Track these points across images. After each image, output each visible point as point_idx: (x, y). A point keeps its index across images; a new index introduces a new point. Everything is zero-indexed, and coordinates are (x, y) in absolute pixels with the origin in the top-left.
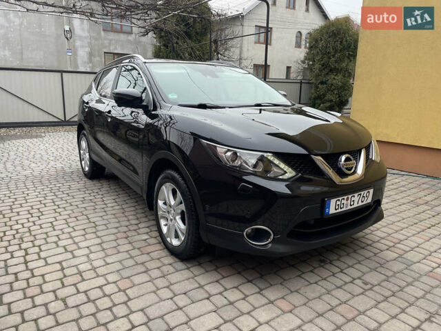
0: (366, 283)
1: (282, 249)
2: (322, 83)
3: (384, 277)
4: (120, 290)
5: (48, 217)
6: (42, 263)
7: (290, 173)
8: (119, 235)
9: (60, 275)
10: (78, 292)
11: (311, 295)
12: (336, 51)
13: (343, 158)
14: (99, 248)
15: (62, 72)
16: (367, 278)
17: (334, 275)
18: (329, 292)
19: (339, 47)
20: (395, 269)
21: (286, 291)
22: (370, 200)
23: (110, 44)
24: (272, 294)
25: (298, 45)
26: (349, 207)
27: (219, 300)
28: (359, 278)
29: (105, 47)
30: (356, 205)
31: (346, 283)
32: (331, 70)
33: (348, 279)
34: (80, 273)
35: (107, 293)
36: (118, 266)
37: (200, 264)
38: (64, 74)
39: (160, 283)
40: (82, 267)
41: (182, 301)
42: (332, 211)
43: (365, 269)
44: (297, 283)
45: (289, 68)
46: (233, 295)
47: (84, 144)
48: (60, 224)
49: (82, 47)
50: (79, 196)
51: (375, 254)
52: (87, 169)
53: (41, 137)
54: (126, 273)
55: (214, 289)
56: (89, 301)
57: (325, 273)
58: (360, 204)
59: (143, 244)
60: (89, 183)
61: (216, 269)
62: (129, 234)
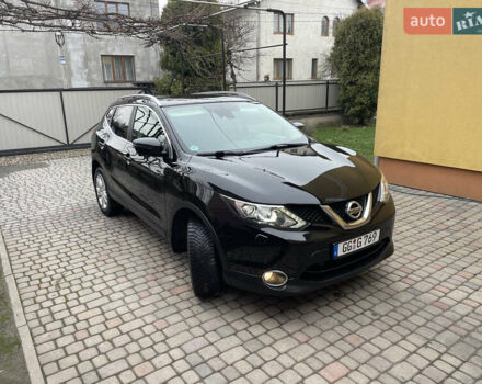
0: (375, 314)
1: (296, 289)
2: (351, 83)
3: (392, 308)
4: (158, 330)
5: (77, 261)
6: (83, 308)
7: (301, 223)
8: (149, 277)
9: (102, 319)
10: (122, 334)
11: (325, 327)
12: (366, 47)
13: (350, 204)
14: (131, 291)
15: (61, 91)
16: (377, 309)
17: (347, 307)
18: (341, 324)
19: (369, 42)
20: (403, 300)
21: (303, 324)
22: (377, 239)
23: (107, 45)
24: (290, 328)
25: (325, 33)
26: (357, 248)
27: (245, 335)
28: (369, 310)
29: (101, 49)
30: (363, 246)
31: (357, 315)
32: (361, 69)
33: (359, 311)
34: (119, 316)
35: (147, 333)
36: (152, 308)
37: (226, 303)
38: (64, 93)
39: (192, 322)
40: (121, 311)
41: (212, 337)
42: (340, 253)
43: (375, 301)
44: (313, 317)
45: (315, 61)
46: (257, 330)
47: (100, 181)
48: (90, 269)
49: (75, 50)
50: (102, 236)
51: (388, 286)
52: (105, 206)
53: (45, 165)
54: (161, 314)
55: (240, 325)
56: (133, 340)
57: (339, 306)
58: (368, 244)
59: (172, 285)
60: (109, 221)
61: (241, 307)
62: (158, 275)
